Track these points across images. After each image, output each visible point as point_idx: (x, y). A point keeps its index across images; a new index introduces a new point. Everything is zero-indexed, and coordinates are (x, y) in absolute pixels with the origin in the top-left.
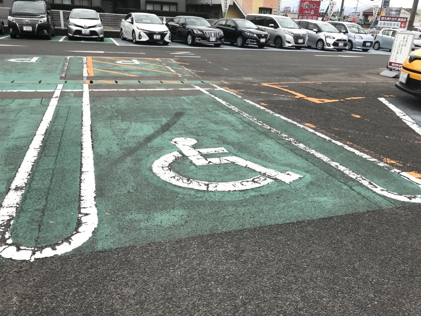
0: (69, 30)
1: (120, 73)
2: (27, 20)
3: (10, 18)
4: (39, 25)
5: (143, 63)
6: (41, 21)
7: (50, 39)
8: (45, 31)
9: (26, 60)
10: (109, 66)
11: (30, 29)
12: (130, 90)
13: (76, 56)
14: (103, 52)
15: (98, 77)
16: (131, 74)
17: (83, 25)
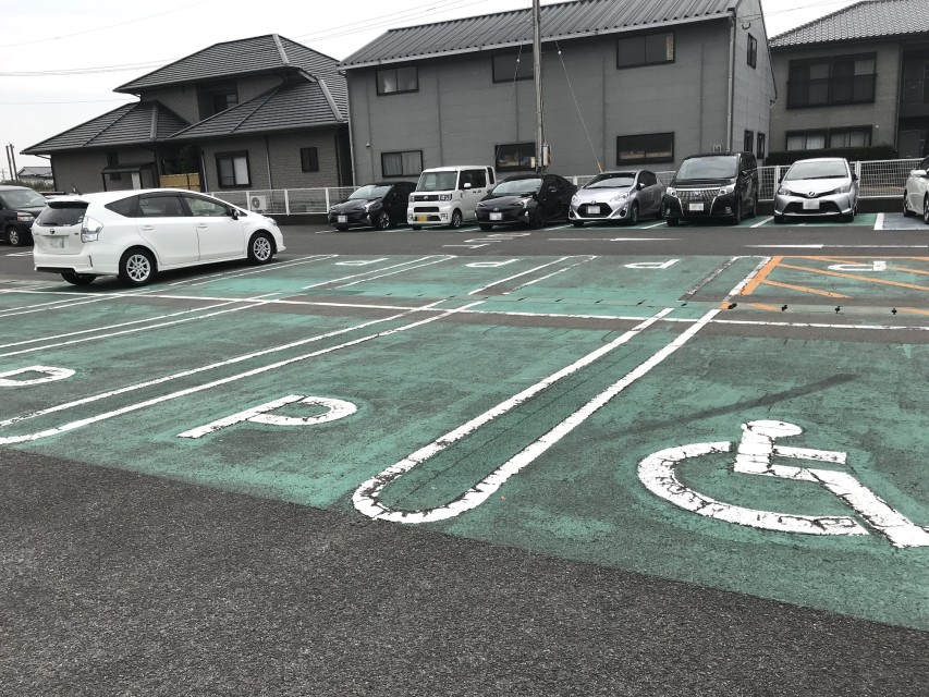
0: (777, 204)
1: (812, 290)
2: (697, 191)
3: (670, 190)
4: (718, 200)
5: (894, 268)
6: (723, 192)
7: (737, 224)
8: (728, 210)
9: (652, 265)
10: (804, 274)
11: (699, 207)
12: (795, 325)
13: (752, 255)
14: (820, 246)
15: (757, 296)
16: (838, 292)
17: (807, 193)
